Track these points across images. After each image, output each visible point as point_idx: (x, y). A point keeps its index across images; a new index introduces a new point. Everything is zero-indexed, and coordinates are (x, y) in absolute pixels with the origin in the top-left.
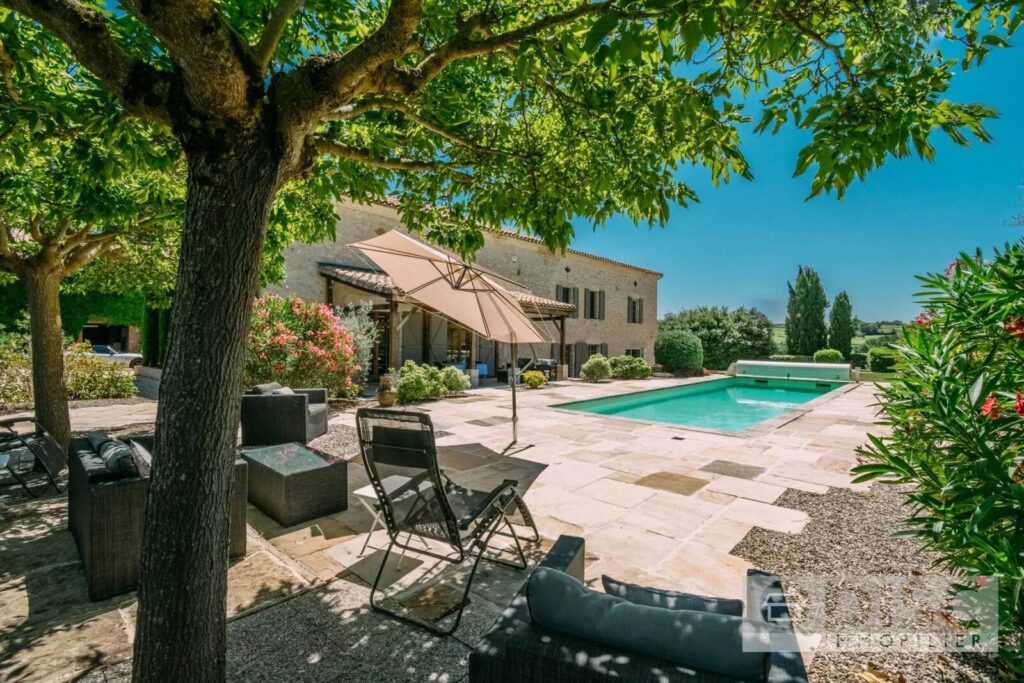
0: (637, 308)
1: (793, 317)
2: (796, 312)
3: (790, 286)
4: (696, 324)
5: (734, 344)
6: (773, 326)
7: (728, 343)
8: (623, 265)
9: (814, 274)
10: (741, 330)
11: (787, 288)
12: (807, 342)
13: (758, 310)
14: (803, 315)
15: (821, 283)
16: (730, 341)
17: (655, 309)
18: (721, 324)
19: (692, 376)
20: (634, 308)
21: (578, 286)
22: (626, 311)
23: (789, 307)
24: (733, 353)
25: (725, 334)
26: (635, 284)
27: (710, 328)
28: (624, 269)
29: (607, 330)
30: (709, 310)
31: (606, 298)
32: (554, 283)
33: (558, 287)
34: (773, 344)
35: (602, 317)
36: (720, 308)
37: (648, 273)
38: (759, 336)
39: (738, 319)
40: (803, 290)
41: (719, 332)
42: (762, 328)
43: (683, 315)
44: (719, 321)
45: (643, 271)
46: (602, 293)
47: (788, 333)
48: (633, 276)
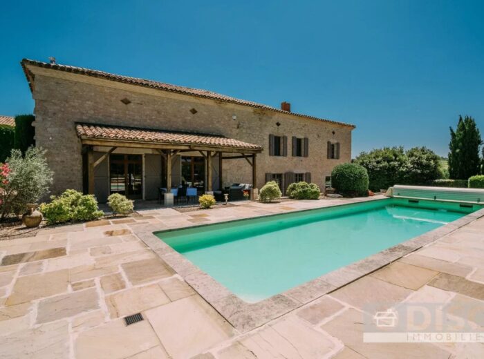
0: (335, 149)
1: (454, 152)
2: (456, 149)
3: (452, 130)
4: (380, 159)
5: (407, 172)
6: (439, 159)
7: (402, 171)
8: (323, 121)
9: (471, 121)
10: (413, 163)
11: (450, 132)
12: (465, 170)
13: (427, 148)
14: (461, 149)
15: (477, 127)
16: (404, 170)
17: (350, 149)
18: (398, 159)
19: (356, 197)
20: (333, 149)
21: (286, 135)
22: (326, 151)
23: (450, 145)
24: (406, 178)
25: (400, 165)
26: (334, 133)
27: (389, 161)
28: (324, 123)
29: (311, 164)
30: (391, 149)
31: (309, 143)
32: (268, 133)
33: (270, 136)
34: (439, 172)
35: (306, 155)
36: (398, 148)
37: (343, 125)
38: (428, 166)
39: (411, 155)
40: (462, 132)
41: (396, 163)
42: (430, 161)
43: (372, 153)
44: (396, 156)
45: (339, 124)
46: (306, 140)
47: (450, 163)
48: (331, 128)
